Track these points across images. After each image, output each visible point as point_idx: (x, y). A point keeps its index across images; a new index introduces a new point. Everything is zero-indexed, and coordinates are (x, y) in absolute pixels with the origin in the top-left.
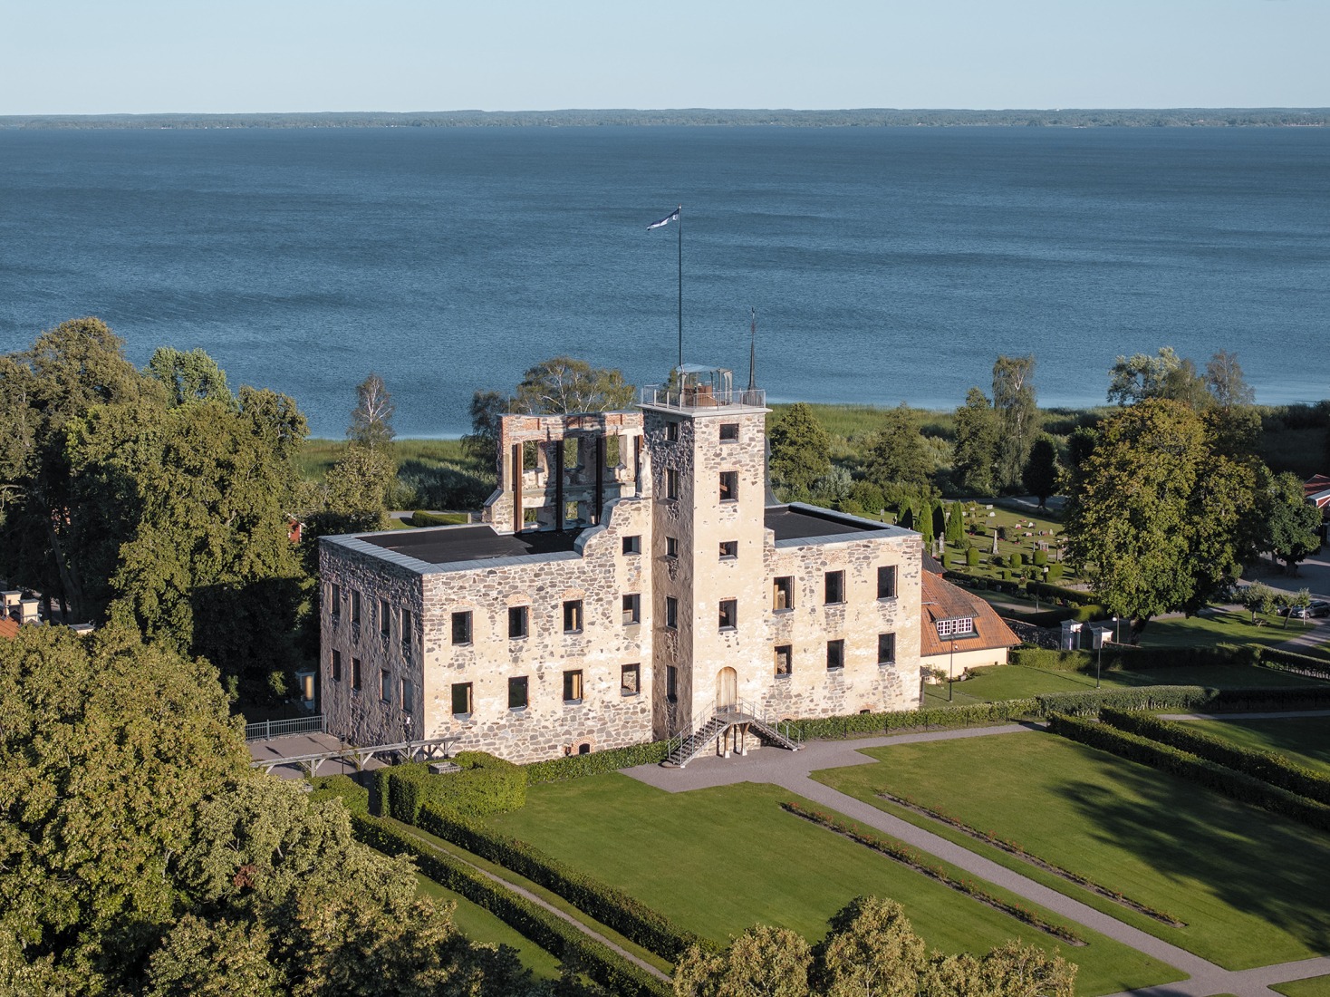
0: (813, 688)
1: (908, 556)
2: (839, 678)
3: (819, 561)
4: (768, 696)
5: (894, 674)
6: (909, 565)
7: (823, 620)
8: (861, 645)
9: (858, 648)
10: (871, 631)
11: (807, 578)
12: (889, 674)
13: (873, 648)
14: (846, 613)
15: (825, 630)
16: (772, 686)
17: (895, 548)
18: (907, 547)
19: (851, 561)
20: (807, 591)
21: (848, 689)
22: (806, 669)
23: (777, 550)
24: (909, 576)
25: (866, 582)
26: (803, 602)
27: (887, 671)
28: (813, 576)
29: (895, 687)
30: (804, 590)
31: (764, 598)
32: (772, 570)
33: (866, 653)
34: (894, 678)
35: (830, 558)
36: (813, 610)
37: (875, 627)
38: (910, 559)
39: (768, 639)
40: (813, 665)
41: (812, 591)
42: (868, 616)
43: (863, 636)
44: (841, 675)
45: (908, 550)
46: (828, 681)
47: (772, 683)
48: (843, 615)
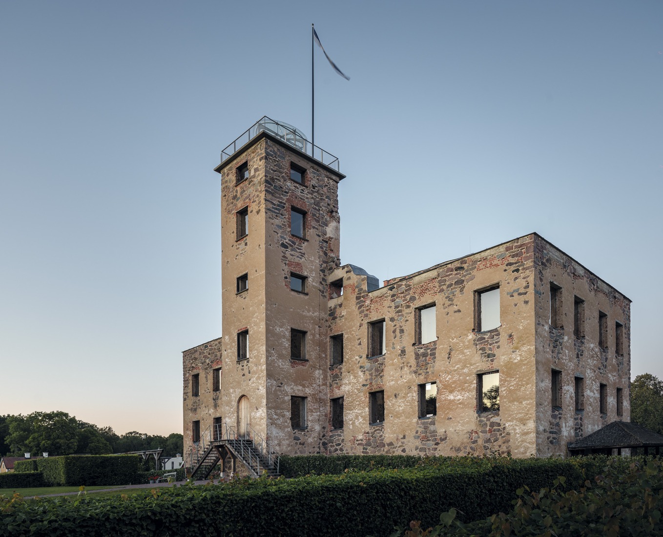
0: (404, 437)
1: (513, 268)
2: (432, 428)
3: (408, 297)
4: (364, 442)
5: (499, 425)
6: (516, 278)
7: (413, 362)
8: (455, 388)
9: (451, 392)
10: (466, 370)
11: (396, 318)
12: (492, 424)
13: (469, 391)
14: (437, 351)
15: (415, 372)
16: (368, 433)
17: (496, 262)
18: (513, 256)
19: (442, 291)
20: (398, 331)
21: (442, 440)
22: (397, 415)
23: (370, 294)
24: (515, 294)
25: (459, 311)
26: (393, 344)
27: (488, 420)
28: (402, 315)
29: (500, 442)
30: (394, 332)
31: (360, 344)
32: (366, 316)
33: (459, 397)
34: (499, 430)
35: (419, 291)
36: (403, 352)
37: (471, 365)
38: (517, 270)
39: (364, 385)
40: (404, 411)
41: (402, 331)
42: (463, 353)
43: (456, 377)
44: (433, 423)
45: (512, 260)
46: (420, 430)
47: (368, 430)
48: (434, 354)
